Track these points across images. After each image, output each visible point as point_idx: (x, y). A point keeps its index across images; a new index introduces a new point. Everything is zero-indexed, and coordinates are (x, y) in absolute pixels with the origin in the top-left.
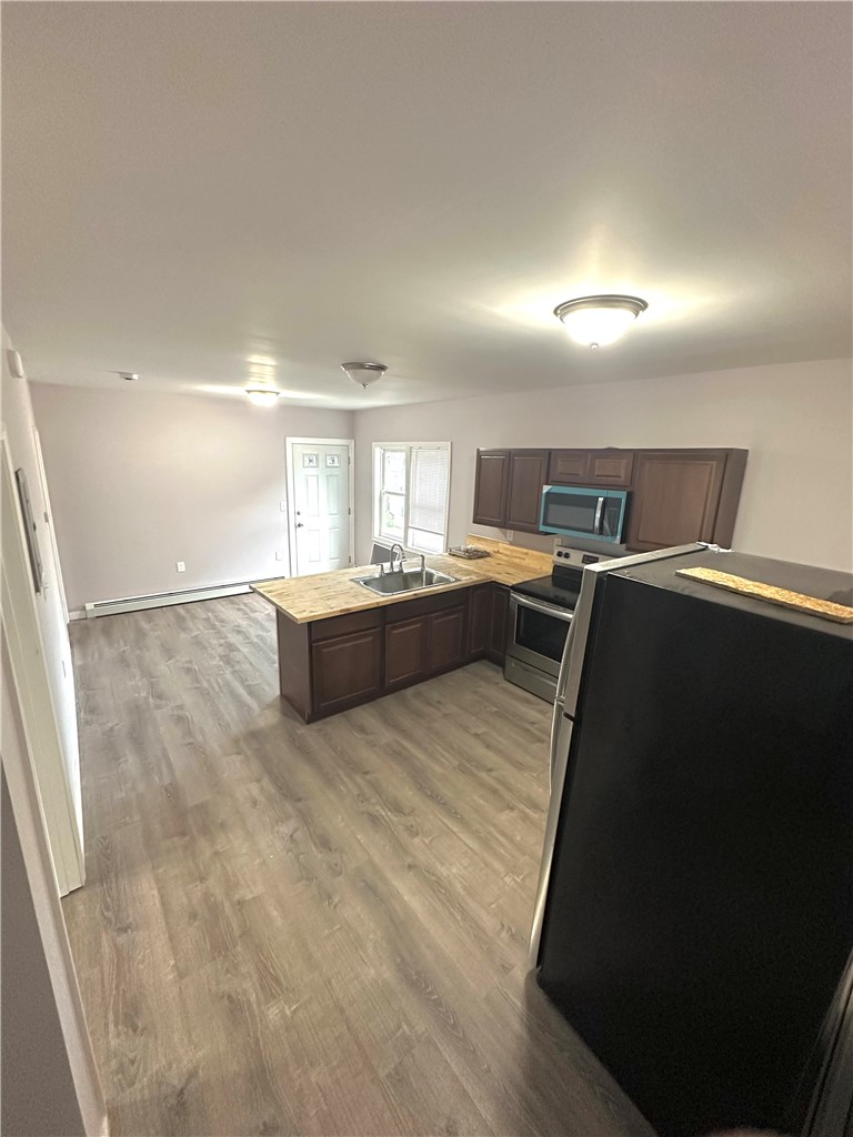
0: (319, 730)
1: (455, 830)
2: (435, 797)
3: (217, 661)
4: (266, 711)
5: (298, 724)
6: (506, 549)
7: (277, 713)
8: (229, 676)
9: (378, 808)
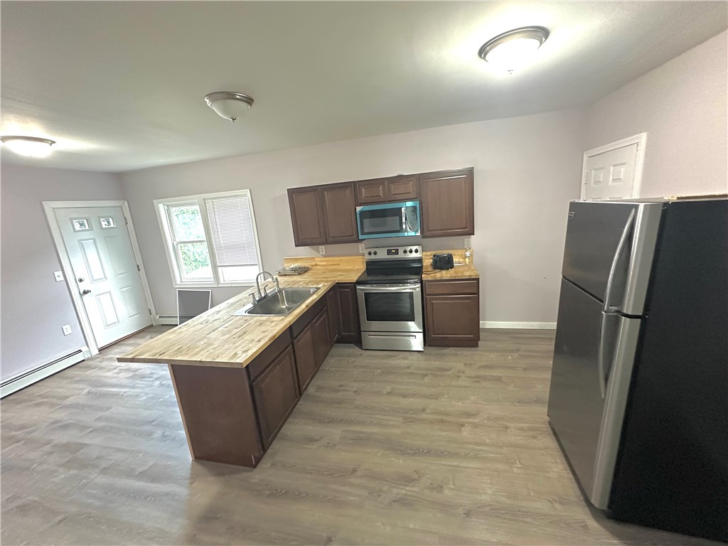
0: (273, 465)
1: (456, 464)
2: (417, 452)
3: (63, 474)
4: (195, 484)
5: (245, 475)
6: (321, 261)
7: (212, 478)
8: (102, 480)
9: (395, 491)
